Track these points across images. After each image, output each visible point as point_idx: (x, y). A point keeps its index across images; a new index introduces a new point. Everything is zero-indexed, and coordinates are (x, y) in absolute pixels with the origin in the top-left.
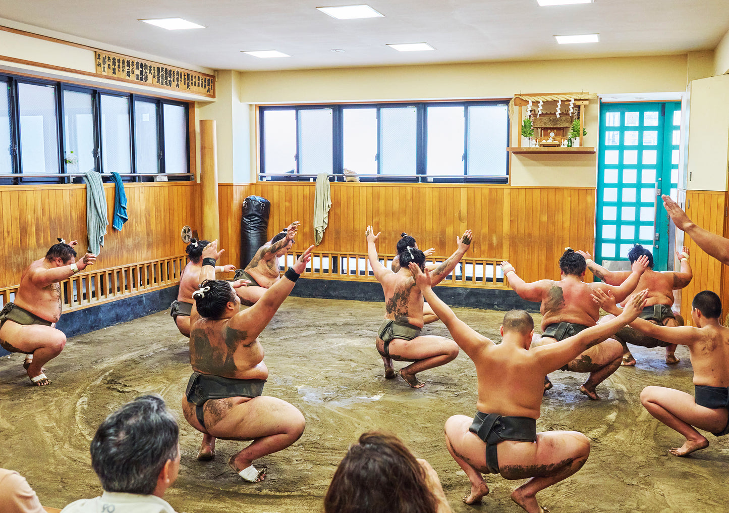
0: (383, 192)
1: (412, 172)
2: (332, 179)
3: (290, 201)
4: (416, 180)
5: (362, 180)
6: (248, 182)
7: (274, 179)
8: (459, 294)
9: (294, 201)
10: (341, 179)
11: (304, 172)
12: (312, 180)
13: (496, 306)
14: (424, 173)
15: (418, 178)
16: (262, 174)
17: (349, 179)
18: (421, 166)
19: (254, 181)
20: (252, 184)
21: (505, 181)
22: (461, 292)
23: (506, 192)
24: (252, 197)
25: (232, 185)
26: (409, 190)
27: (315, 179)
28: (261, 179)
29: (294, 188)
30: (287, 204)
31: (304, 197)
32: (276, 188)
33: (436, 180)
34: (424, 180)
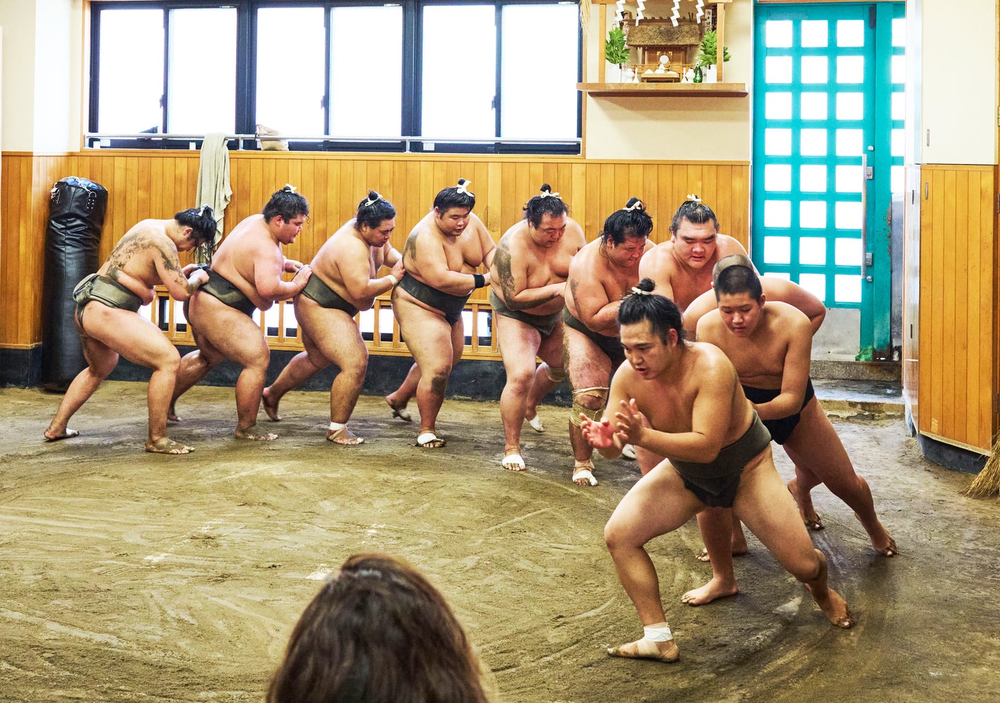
0: (334, 169)
1: (393, 132)
2: (233, 145)
3: (148, 188)
4: (400, 147)
5: (293, 147)
6: (63, 150)
7: (116, 144)
8: (486, 374)
9: (157, 187)
10: (250, 145)
11: (177, 130)
12: (193, 146)
13: (558, 398)
14: (418, 133)
15: (404, 143)
16: (93, 135)
17: (268, 144)
18: (411, 119)
19: (77, 149)
20: (71, 155)
21: (574, 149)
22: (489, 369)
23: (578, 170)
24: (70, 181)
25: (29, 155)
26: (387, 166)
27: (199, 145)
28: (91, 145)
29: (157, 163)
30: (142, 194)
31: (177, 180)
32: (120, 162)
33: (440, 148)
34: (417, 147)
